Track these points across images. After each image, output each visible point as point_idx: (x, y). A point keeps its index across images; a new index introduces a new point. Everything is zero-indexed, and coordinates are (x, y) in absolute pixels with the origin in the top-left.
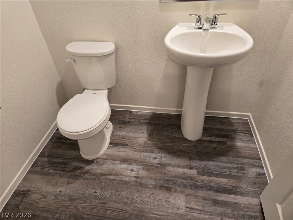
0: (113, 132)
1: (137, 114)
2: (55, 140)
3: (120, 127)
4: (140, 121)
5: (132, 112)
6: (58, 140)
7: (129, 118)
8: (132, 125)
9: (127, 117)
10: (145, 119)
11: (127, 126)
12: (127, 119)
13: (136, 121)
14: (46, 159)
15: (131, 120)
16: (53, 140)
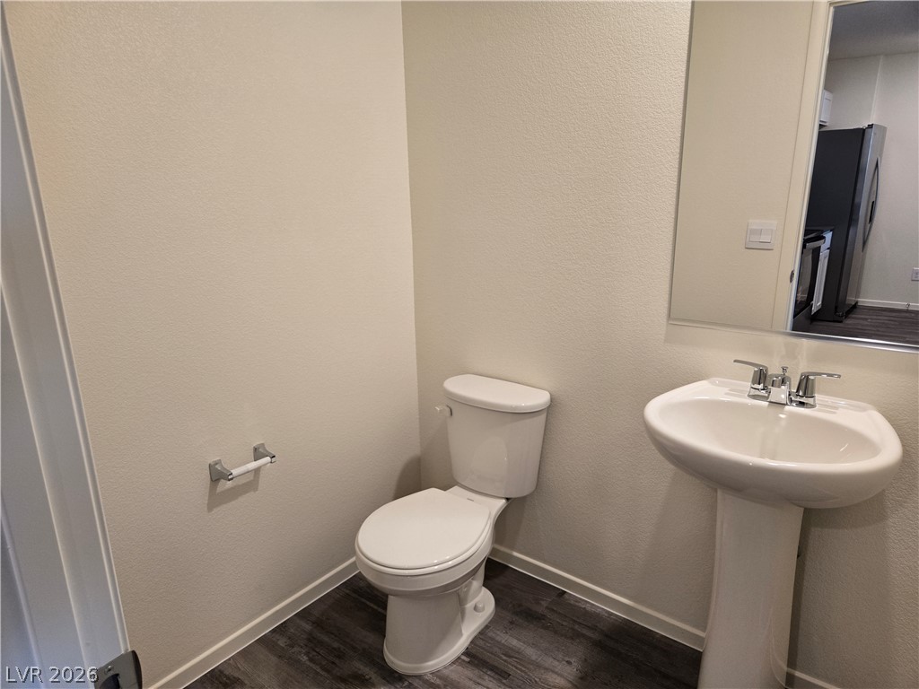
0: (487, 627)
1: (575, 606)
2: (348, 591)
3: (512, 623)
4: (576, 627)
5: (565, 595)
6: (354, 595)
7: (547, 608)
8: (546, 628)
9: (543, 603)
10: (594, 628)
11: (532, 626)
12: (541, 608)
13: (564, 623)
14: (308, 627)
15: (549, 615)
16: (345, 590)
